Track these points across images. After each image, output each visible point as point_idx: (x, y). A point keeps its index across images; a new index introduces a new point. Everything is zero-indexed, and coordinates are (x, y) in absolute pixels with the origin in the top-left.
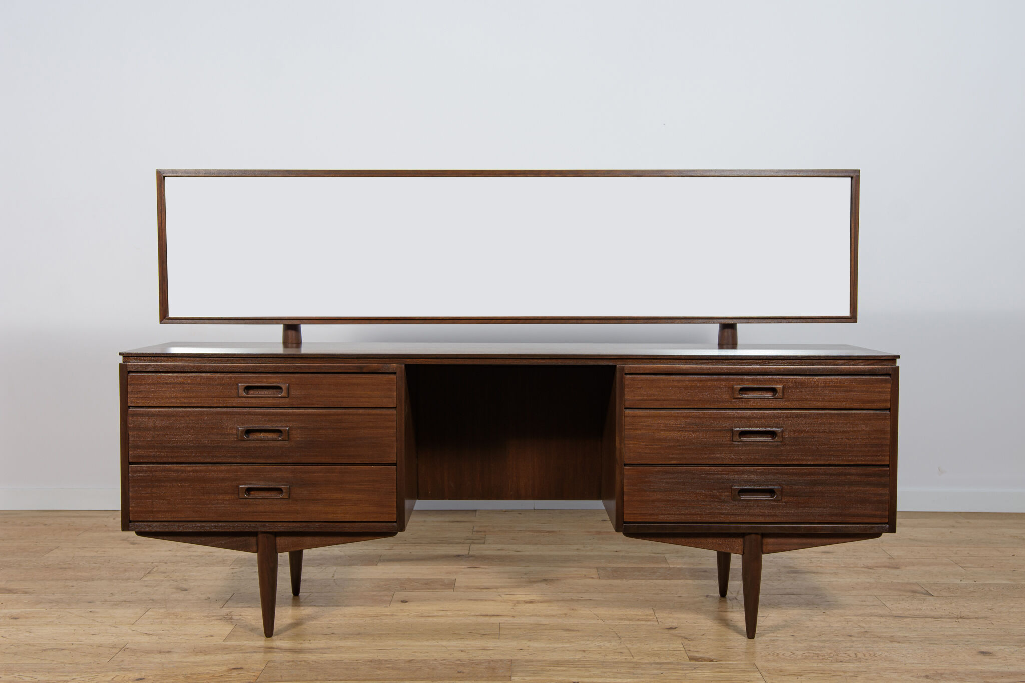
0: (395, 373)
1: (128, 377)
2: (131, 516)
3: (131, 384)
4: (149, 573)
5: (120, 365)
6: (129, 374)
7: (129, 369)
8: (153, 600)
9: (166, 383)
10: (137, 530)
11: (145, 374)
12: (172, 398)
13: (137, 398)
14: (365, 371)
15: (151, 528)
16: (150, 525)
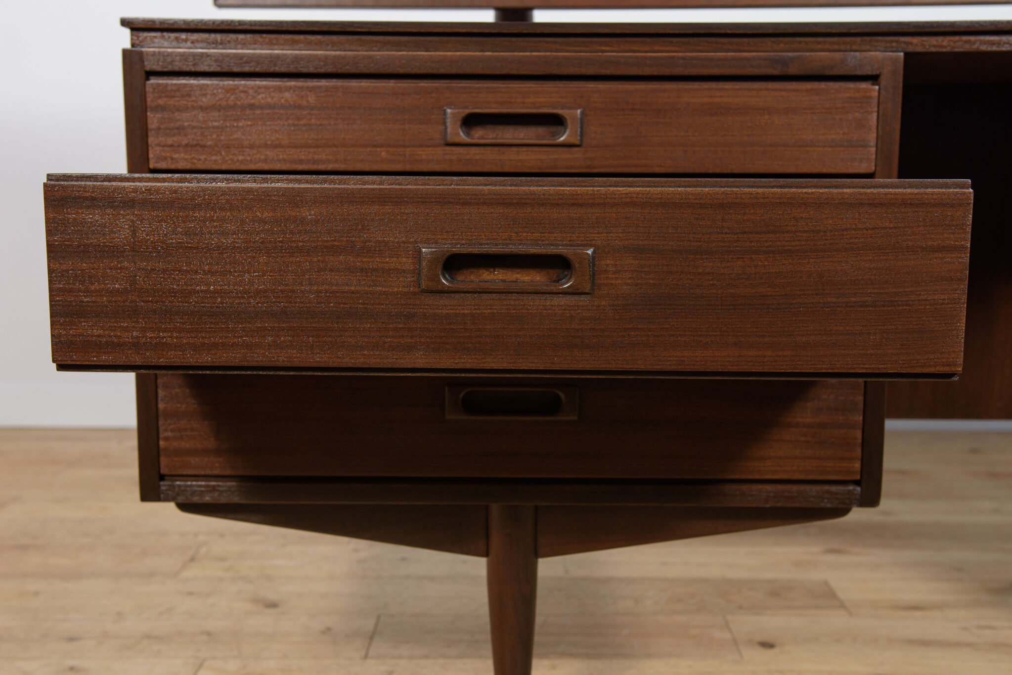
0: (874, 78)
1: (149, 89)
2: (163, 461)
3: (158, 109)
4: (192, 559)
5: (125, 52)
6: (148, 79)
7: (150, 65)
8: (208, 634)
9: (252, 107)
10: (181, 499)
11: (192, 81)
12: (266, 146)
13: (172, 146)
14: (792, 70)
15: (216, 494)
16: (214, 486)
